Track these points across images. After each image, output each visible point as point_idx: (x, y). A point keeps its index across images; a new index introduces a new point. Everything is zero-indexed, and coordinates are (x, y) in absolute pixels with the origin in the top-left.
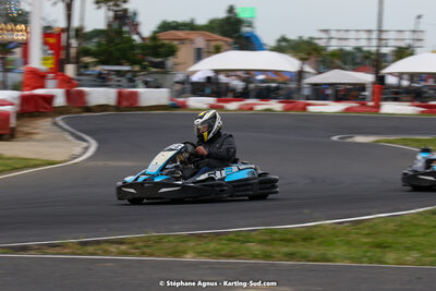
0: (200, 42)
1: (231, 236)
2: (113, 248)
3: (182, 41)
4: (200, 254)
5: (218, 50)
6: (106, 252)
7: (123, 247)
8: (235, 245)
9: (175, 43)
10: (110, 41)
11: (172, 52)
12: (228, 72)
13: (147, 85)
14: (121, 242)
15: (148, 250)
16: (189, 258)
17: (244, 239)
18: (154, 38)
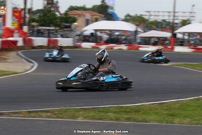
0: (88, 16)
1: (100, 109)
2: (44, 114)
3: (80, 15)
4: (85, 118)
5: (97, 20)
6: (40, 116)
7: (49, 114)
8: (102, 114)
9: (76, 16)
10: (45, 15)
11: (75, 20)
12: (101, 31)
13: (62, 36)
14: (47, 112)
15: (60, 116)
16: (80, 120)
17: (107, 111)
18: (66, 14)
